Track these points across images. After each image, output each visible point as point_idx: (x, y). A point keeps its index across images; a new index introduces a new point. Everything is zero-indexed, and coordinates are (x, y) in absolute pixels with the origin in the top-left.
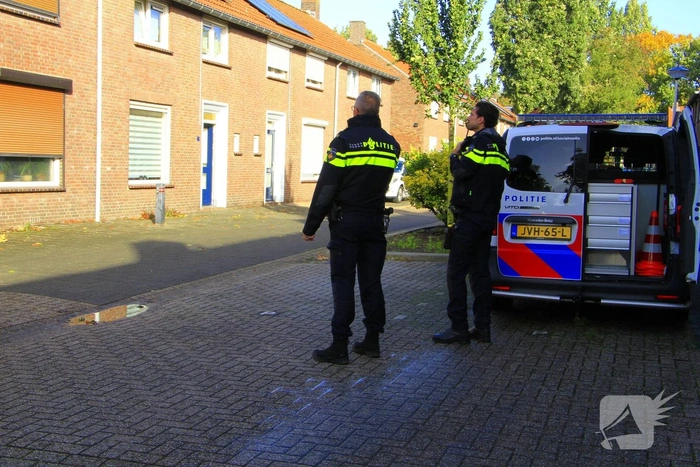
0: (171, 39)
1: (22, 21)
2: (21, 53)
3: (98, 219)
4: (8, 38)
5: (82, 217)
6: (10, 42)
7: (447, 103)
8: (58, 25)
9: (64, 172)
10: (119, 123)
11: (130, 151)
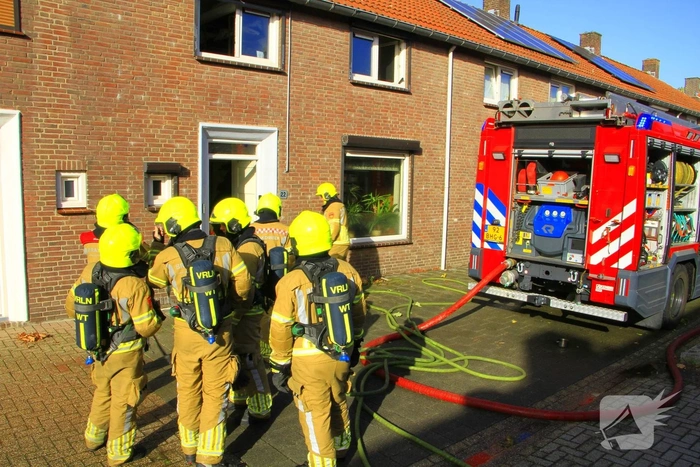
2: (370, 120)
3: (442, 267)
5: (428, 266)
6: (361, 111)
8: (408, 93)
9: (411, 226)
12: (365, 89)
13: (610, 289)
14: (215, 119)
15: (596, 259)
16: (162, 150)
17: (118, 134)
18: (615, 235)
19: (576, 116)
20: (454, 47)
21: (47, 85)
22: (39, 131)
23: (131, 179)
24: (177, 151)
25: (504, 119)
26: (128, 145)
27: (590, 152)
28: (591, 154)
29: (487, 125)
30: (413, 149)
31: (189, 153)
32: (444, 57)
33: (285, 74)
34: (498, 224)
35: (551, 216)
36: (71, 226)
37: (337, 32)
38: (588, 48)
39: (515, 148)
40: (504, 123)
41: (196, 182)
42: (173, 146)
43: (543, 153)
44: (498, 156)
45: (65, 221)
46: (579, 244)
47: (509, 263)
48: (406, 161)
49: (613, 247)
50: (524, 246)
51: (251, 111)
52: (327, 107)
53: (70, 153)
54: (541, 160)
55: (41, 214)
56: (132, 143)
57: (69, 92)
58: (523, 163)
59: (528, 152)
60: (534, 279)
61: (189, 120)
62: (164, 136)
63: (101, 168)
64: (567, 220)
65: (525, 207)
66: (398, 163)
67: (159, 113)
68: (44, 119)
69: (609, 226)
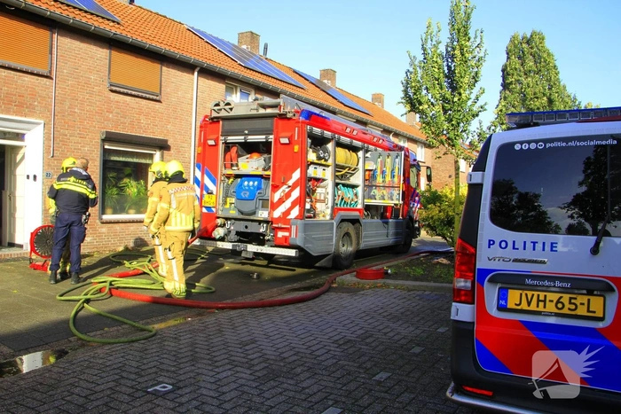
1: (128, 98)
2: (125, 121)
6: (118, 113)
7: (453, 146)
8: (158, 101)
12: (121, 96)
13: (287, 234)
15: (277, 213)
18: (288, 195)
19: (262, 111)
20: (198, 69)
25: (214, 115)
27: (271, 137)
28: (271, 138)
29: (204, 120)
30: (163, 146)
32: (190, 76)
33: (52, 79)
34: (212, 193)
35: (248, 186)
37: (99, 49)
38: (325, 81)
39: (222, 136)
40: (215, 118)
43: (240, 139)
44: (211, 142)
46: (265, 203)
47: (219, 221)
48: (157, 154)
49: (288, 204)
50: (230, 209)
51: (21, 105)
52: (88, 108)
54: (240, 144)
58: (228, 146)
60: (238, 233)
64: (259, 188)
65: (231, 180)
66: (151, 156)
69: (284, 188)
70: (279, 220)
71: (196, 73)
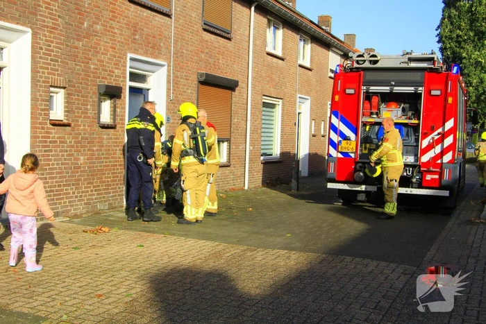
0: (284, 49)
1: (213, 37)
2: (211, 61)
3: (246, 188)
4: (206, 50)
5: (237, 186)
6: (207, 53)
8: (229, 39)
9: (230, 151)
10: (257, 113)
11: (263, 134)
13: (437, 177)
14: (136, 51)
15: (426, 158)
16: (108, 75)
17: (85, 58)
18: (439, 141)
20: (256, 3)
21: (46, 8)
22: (41, 48)
23: (91, 97)
24: (116, 76)
25: (356, 65)
26: (89, 68)
27: (420, 88)
31: (122, 79)
32: (249, 11)
33: (171, 18)
34: (349, 140)
36: (57, 136)
39: (364, 86)
40: (356, 68)
41: (125, 104)
42: (113, 72)
43: (386, 89)
44: (350, 91)
45: (53, 131)
49: (438, 149)
51: (153, 47)
52: (191, 47)
53: (57, 70)
54: (383, 94)
55: (40, 123)
56: (92, 66)
57: (59, 16)
58: (368, 96)
59: (373, 89)
61: (122, 50)
62: (109, 63)
63: (74, 87)
65: (368, 128)
67: (106, 42)
68: (44, 38)
69: (435, 135)
70: (427, 164)
71: (253, 9)
